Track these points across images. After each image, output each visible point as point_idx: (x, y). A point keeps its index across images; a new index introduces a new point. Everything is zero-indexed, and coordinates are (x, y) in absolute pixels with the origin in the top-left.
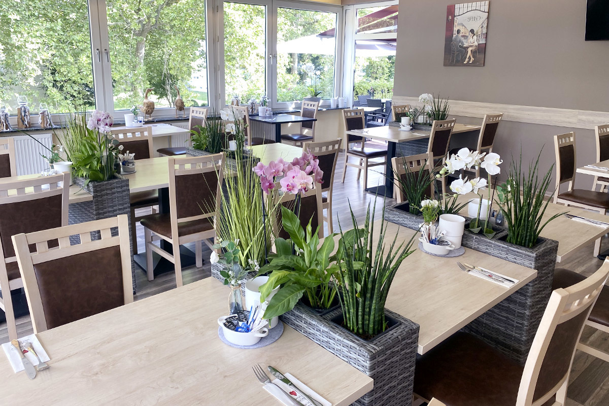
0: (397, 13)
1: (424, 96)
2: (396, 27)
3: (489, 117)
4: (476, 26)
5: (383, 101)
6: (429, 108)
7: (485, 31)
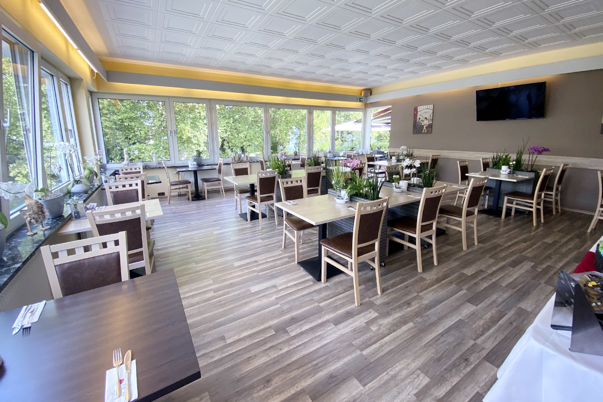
0: (391, 111)
1: (403, 147)
2: (390, 117)
3: (433, 156)
4: (428, 116)
5: (385, 152)
6: (405, 153)
7: (432, 118)
